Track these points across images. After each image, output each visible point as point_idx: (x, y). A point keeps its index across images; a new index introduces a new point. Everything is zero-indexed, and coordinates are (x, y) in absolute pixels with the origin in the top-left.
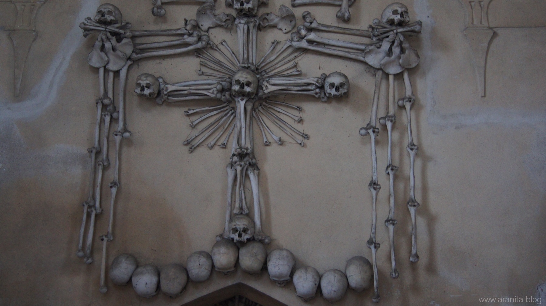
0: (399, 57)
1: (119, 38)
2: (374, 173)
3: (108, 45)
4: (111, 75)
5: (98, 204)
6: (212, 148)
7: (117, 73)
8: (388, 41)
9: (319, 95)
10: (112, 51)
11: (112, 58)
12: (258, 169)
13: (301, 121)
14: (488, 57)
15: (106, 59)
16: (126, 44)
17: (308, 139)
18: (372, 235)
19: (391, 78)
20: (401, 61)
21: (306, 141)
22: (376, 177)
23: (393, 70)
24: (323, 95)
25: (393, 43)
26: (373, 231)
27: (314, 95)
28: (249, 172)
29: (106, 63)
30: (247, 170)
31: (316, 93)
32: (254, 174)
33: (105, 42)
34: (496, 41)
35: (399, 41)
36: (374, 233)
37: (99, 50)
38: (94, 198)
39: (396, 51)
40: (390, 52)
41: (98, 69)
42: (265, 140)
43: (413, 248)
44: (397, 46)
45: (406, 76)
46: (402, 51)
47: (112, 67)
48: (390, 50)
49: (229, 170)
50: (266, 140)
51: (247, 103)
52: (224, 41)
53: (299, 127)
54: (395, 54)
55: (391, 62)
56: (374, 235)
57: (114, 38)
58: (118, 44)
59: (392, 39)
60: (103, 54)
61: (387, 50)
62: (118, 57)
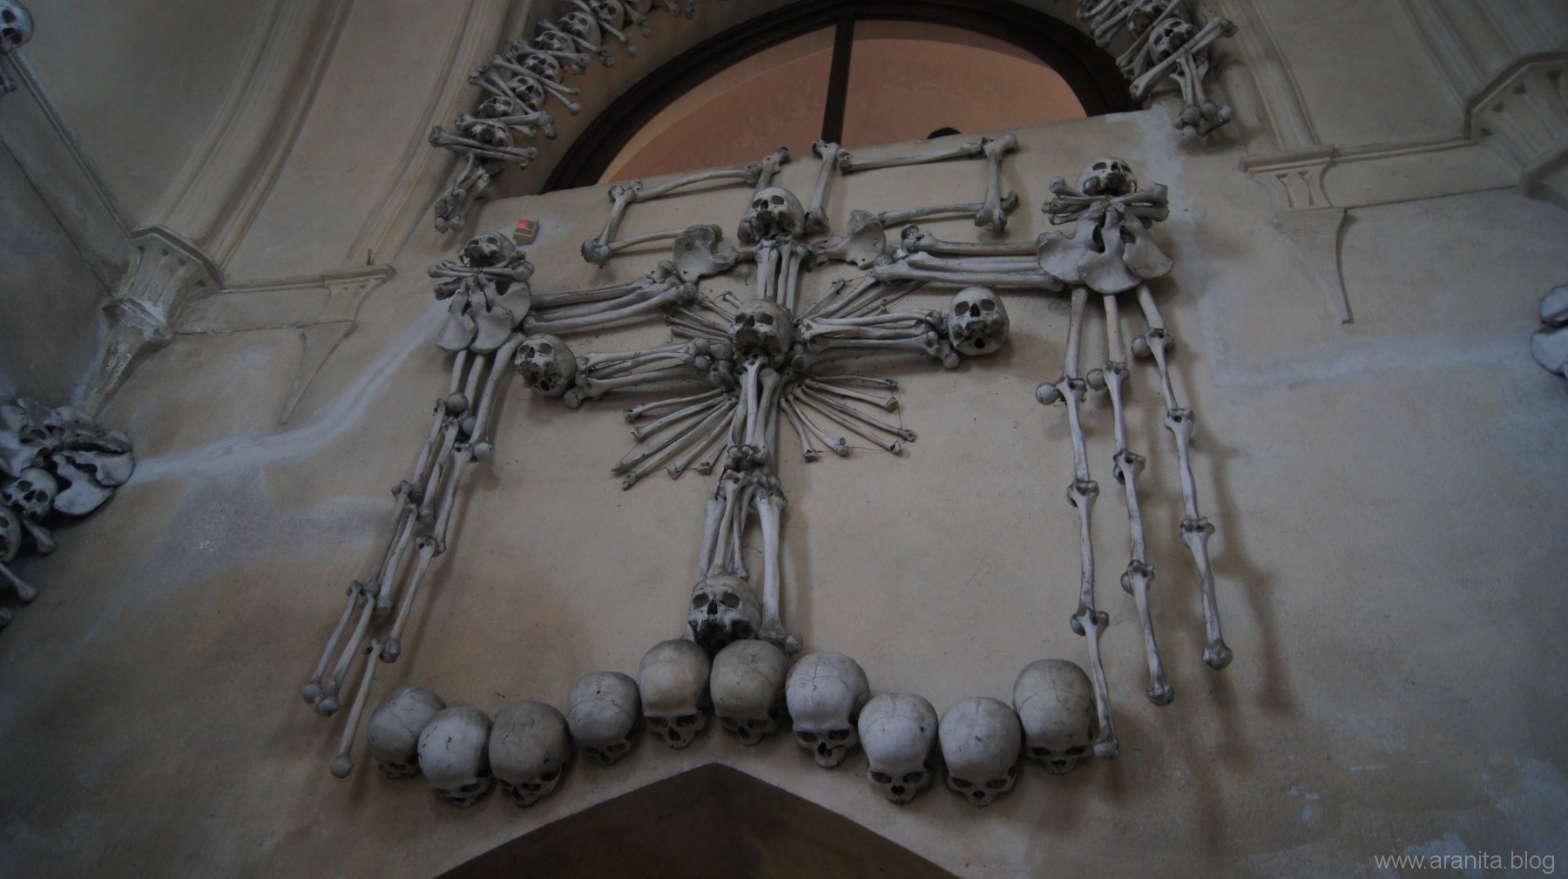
0: (1121, 252)
1: (502, 284)
2: (1079, 463)
3: (477, 298)
4: (479, 362)
5: (385, 590)
6: (677, 474)
7: (490, 357)
8: (1091, 219)
9: (936, 346)
10: (484, 312)
11: (484, 325)
12: (781, 494)
13: (893, 408)
14: (1344, 258)
15: (472, 325)
16: (516, 294)
17: (912, 441)
18: (1083, 597)
19: (1109, 303)
20: (1125, 256)
21: (907, 446)
22: (1085, 472)
23: (1112, 282)
24: (946, 350)
25: (1101, 221)
26: (1086, 586)
27: (925, 347)
28: (758, 499)
29: (470, 337)
30: (753, 497)
31: (929, 343)
32: (770, 503)
33: (473, 292)
34: (1353, 230)
35: (1115, 214)
36: (1091, 592)
37: (460, 314)
38: (379, 577)
39: (1111, 236)
40: (1098, 244)
41: (453, 355)
42: (806, 447)
43: (1208, 626)
44: (1113, 225)
45: (1145, 298)
46: (1127, 235)
47: (482, 344)
48: (1097, 235)
49: (711, 504)
50: (809, 449)
51: (766, 371)
52: (730, 293)
53: (891, 421)
54: (1109, 244)
55: (1103, 265)
56: (1089, 598)
57: (492, 286)
58: (500, 298)
59: (1098, 211)
60: (467, 318)
61: (1091, 236)
62: (498, 321)
